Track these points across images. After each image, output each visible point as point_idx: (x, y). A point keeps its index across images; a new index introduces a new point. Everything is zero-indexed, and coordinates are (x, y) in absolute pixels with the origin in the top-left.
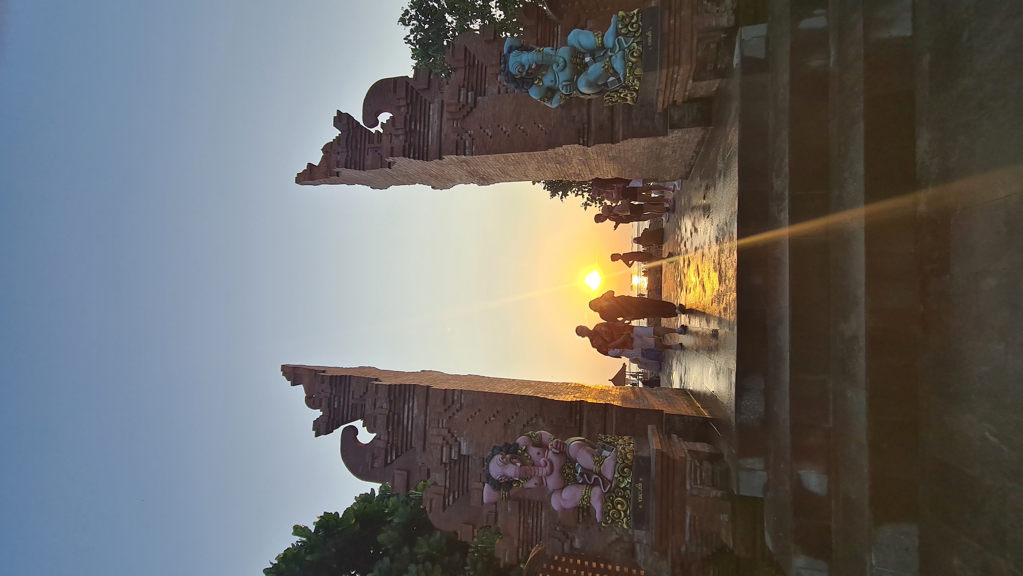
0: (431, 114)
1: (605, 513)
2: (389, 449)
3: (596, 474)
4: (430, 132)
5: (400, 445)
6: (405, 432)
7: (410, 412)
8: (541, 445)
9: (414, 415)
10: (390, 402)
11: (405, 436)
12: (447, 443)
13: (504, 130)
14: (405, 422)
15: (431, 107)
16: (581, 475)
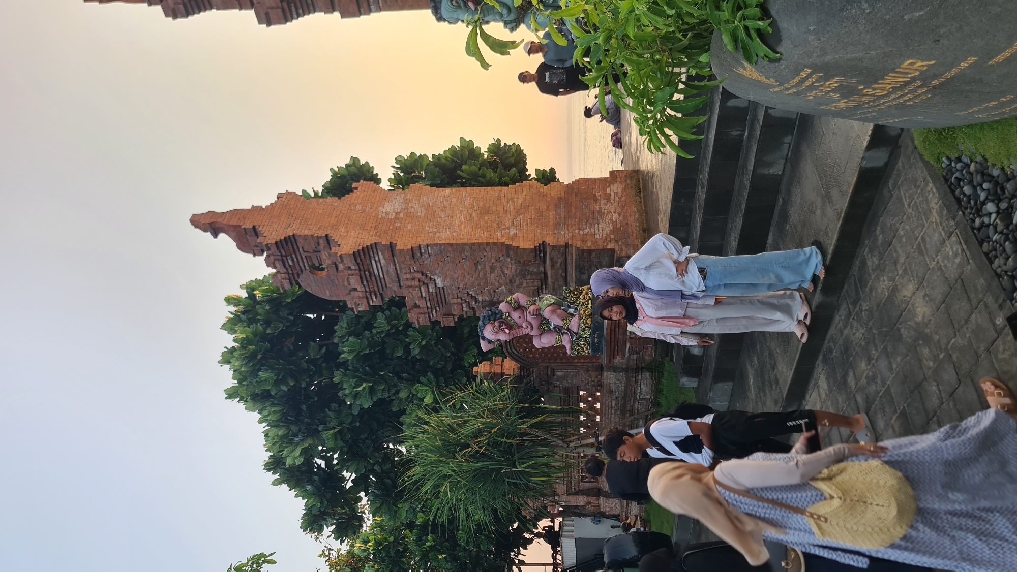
1: (572, 350)
2: (369, 296)
3: (565, 329)
5: (376, 289)
6: (378, 279)
7: (378, 264)
8: (519, 308)
9: (382, 265)
10: (358, 264)
11: (379, 282)
12: (424, 283)
14: (376, 272)
16: (554, 328)
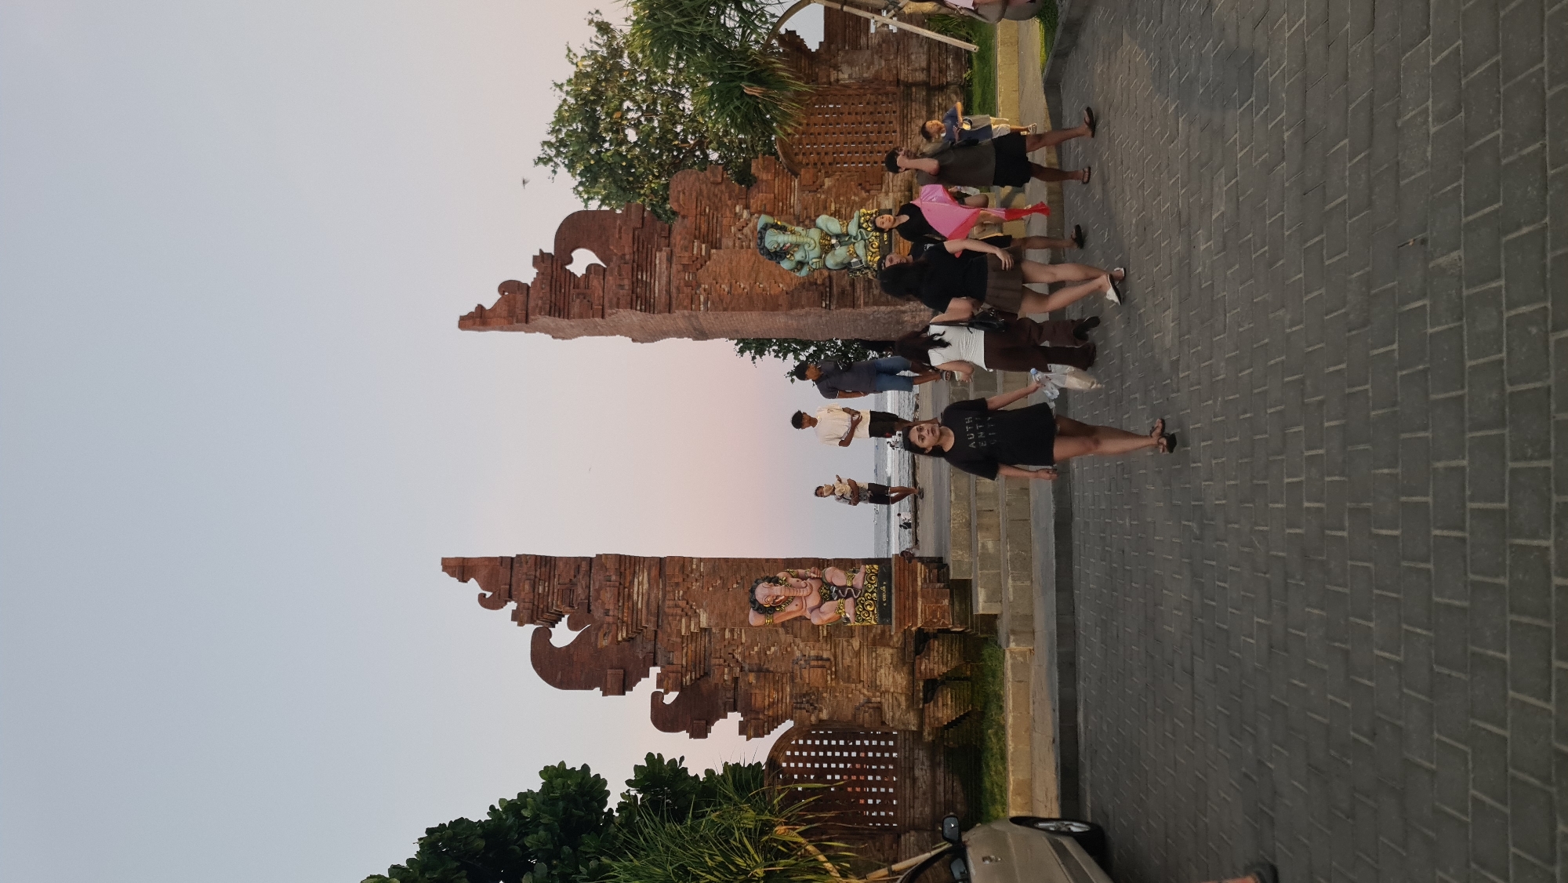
0: (657, 262)
1: (857, 615)
3: (849, 587)
4: (657, 282)
6: (635, 608)
7: (641, 587)
9: (644, 591)
10: (620, 575)
11: (635, 613)
12: (686, 615)
13: (742, 286)
14: (636, 597)
15: (658, 255)
16: (836, 592)
